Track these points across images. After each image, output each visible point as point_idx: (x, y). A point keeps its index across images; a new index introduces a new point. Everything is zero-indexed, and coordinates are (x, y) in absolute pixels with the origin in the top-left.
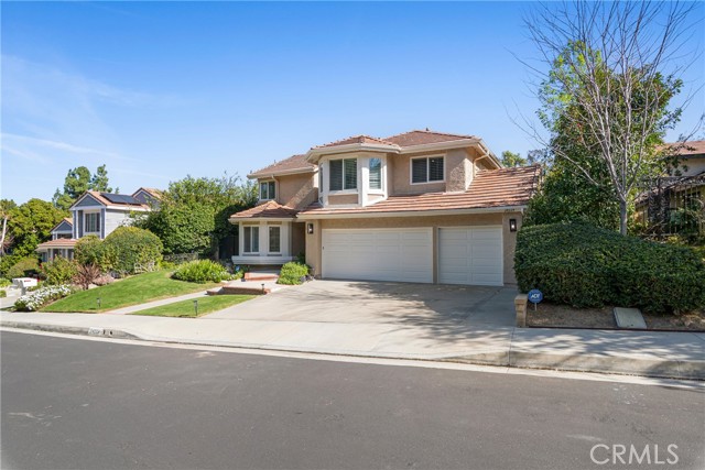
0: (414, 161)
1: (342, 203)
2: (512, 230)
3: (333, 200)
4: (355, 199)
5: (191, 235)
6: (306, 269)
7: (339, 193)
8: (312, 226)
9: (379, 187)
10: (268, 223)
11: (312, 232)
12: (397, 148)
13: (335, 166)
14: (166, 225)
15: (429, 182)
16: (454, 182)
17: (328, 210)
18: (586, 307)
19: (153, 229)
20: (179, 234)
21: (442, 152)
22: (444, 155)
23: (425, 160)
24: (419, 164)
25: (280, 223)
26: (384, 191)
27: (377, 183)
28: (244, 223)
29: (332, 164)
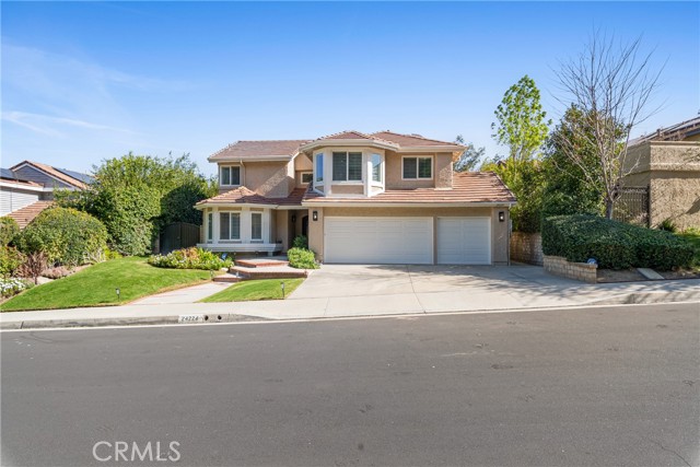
0: (405, 159)
1: (345, 192)
2: (501, 220)
3: (335, 189)
4: (361, 190)
5: (137, 220)
6: (312, 255)
7: (342, 183)
8: (315, 213)
9: (378, 180)
10: (252, 209)
11: (316, 220)
12: (396, 146)
13: (338, 158)
14: (110, 208)
15: (418, 179)
16: (443, 180)
17: (331, 198)
18: (623, 269)
19: (94, 213)
20: (126, 219)
21: (429, 154)
22: (432, 157)
23: (415, 159)
24: (409, 162)
25: (262, 210)
26: (382, 184)
27: (377, 177)
28: (220, 209)
29: (336, 155)
